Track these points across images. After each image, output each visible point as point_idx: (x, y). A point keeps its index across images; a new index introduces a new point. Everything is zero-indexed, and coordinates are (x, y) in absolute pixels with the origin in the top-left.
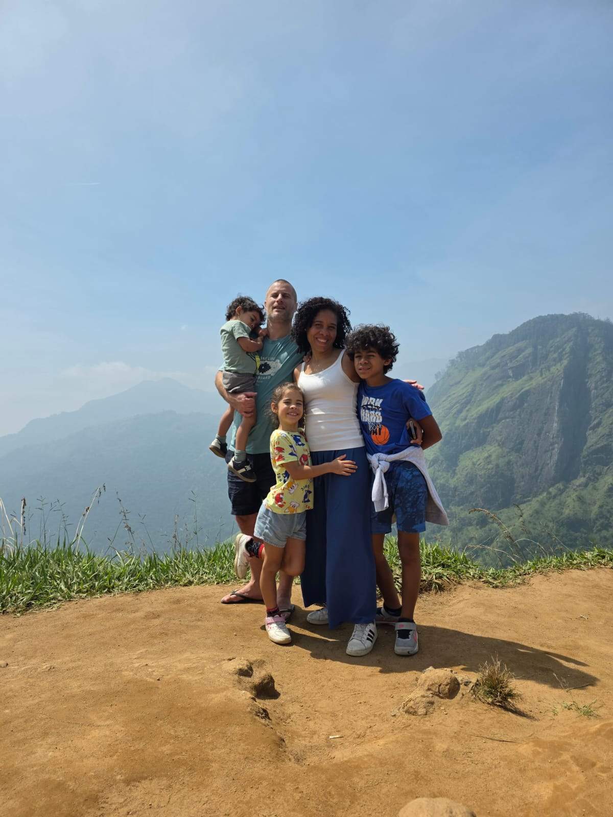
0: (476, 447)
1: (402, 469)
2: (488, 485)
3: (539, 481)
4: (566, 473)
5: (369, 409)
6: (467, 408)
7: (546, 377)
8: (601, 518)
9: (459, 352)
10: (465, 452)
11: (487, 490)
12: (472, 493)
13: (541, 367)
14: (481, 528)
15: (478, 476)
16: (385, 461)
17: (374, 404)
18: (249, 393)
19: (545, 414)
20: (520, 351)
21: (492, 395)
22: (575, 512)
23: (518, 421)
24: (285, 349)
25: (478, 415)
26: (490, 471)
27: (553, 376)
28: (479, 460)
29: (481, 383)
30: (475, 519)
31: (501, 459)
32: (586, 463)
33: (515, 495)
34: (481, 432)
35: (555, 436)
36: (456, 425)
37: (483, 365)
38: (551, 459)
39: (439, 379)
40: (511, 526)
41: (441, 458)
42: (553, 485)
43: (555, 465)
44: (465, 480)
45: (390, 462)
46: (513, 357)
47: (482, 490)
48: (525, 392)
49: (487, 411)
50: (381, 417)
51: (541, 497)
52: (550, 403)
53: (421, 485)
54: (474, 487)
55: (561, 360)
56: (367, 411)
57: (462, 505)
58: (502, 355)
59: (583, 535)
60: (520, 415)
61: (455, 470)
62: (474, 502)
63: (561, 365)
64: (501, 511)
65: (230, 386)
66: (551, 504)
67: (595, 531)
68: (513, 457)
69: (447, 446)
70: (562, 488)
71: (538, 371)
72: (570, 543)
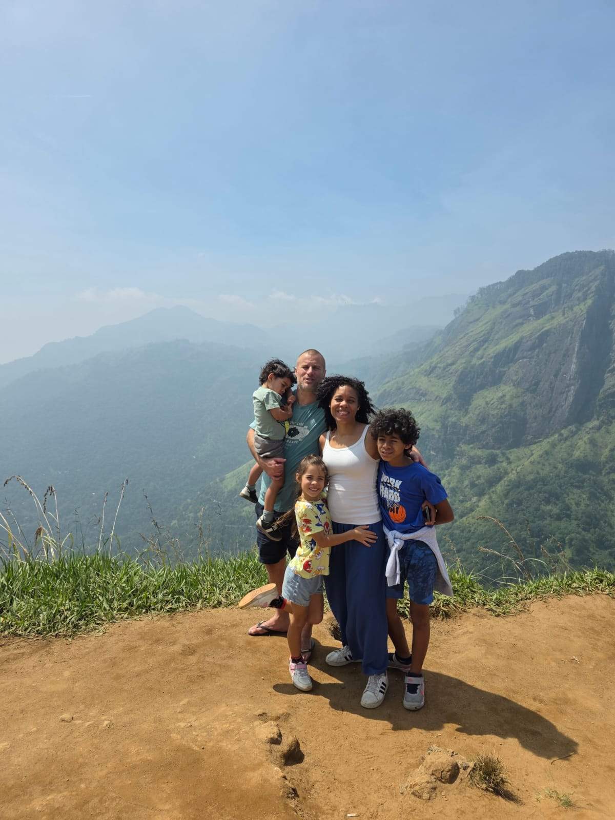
0: (491, 386)
1: (415, 547)
2: (500, 425)
3: (552, 422)
4: (579, 416)
5: (388, 487)
6: (484, 347)
7: (568, 317)
8: (611, 461)
9: (480, 288)
10: (479, 391)
11: (499, 429)
12: (483, 432)
13: (564, 306)
14: (489, 467)
15: (490, 416)
16: (400, 539)
17: (394, 485)
18: (279, 459)
19: (564, 355)
20: (544, 288)
21: (511, 334)
22: (586, 455)
23: (535, 361)
24: (313, 416)
25: (495, 354)
26: (503, 410)
27: (576, 316)
28: (492, 399)
29: (500, 321)
30: (485, 457)
31: (515, 399)
32: (601, 406)
33: (526, 435)
34: (497, 371)
35: (572, 377)
36: (472, 363)
37: (504, 303)
38: (566, 400)
39: (457, 316)
40: (520, 465)
41: (455, 396)
42: (565, 427)
43: (569, 407)
44: (477, 419)
45: (404, 541)
46: (536, 295)
47: (494, 430)
48: (545, 331)
49: (505, 350)
50: (399, 498)
51: (553, 438)
52: (571, 344)
53: (432, 563)
54: (485, 426)
55: (585, 299)
56: (386, 488)
57: (472, 443)
58: (525, 292)
59: (592, 478)
60: (538, 356)
61: (468, 408)
62: (484, 441)
63: (585, 305)
64: (511, 450)
65: (261, 451)
66: (562, 445)
67: (603, 474)
68: (528, 397)
69: (461, 385)
70: (574, 429)
71: (560, 311)
72: (577, 484)
